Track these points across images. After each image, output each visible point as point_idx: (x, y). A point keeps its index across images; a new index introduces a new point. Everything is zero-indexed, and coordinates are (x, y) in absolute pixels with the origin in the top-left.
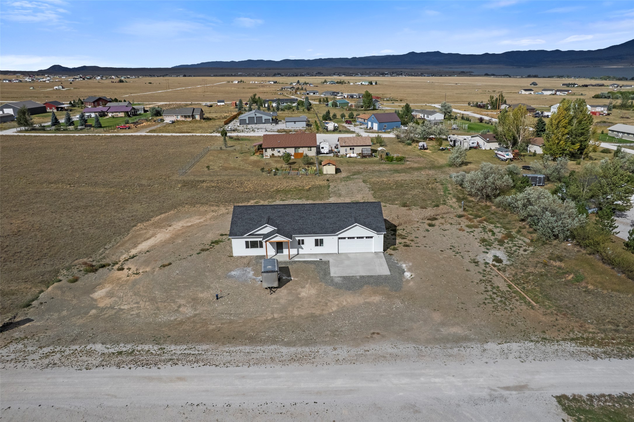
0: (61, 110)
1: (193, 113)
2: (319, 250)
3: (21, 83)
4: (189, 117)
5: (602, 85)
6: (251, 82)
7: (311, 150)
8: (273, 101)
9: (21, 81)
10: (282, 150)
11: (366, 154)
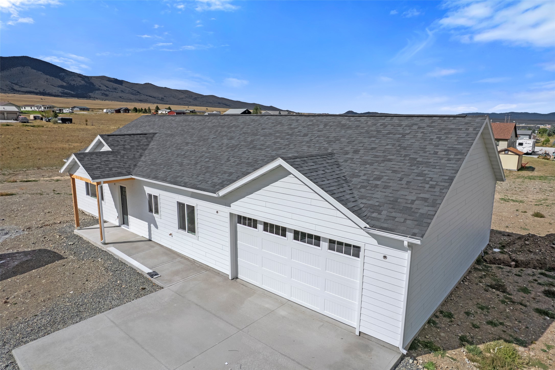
2: (178, 242)
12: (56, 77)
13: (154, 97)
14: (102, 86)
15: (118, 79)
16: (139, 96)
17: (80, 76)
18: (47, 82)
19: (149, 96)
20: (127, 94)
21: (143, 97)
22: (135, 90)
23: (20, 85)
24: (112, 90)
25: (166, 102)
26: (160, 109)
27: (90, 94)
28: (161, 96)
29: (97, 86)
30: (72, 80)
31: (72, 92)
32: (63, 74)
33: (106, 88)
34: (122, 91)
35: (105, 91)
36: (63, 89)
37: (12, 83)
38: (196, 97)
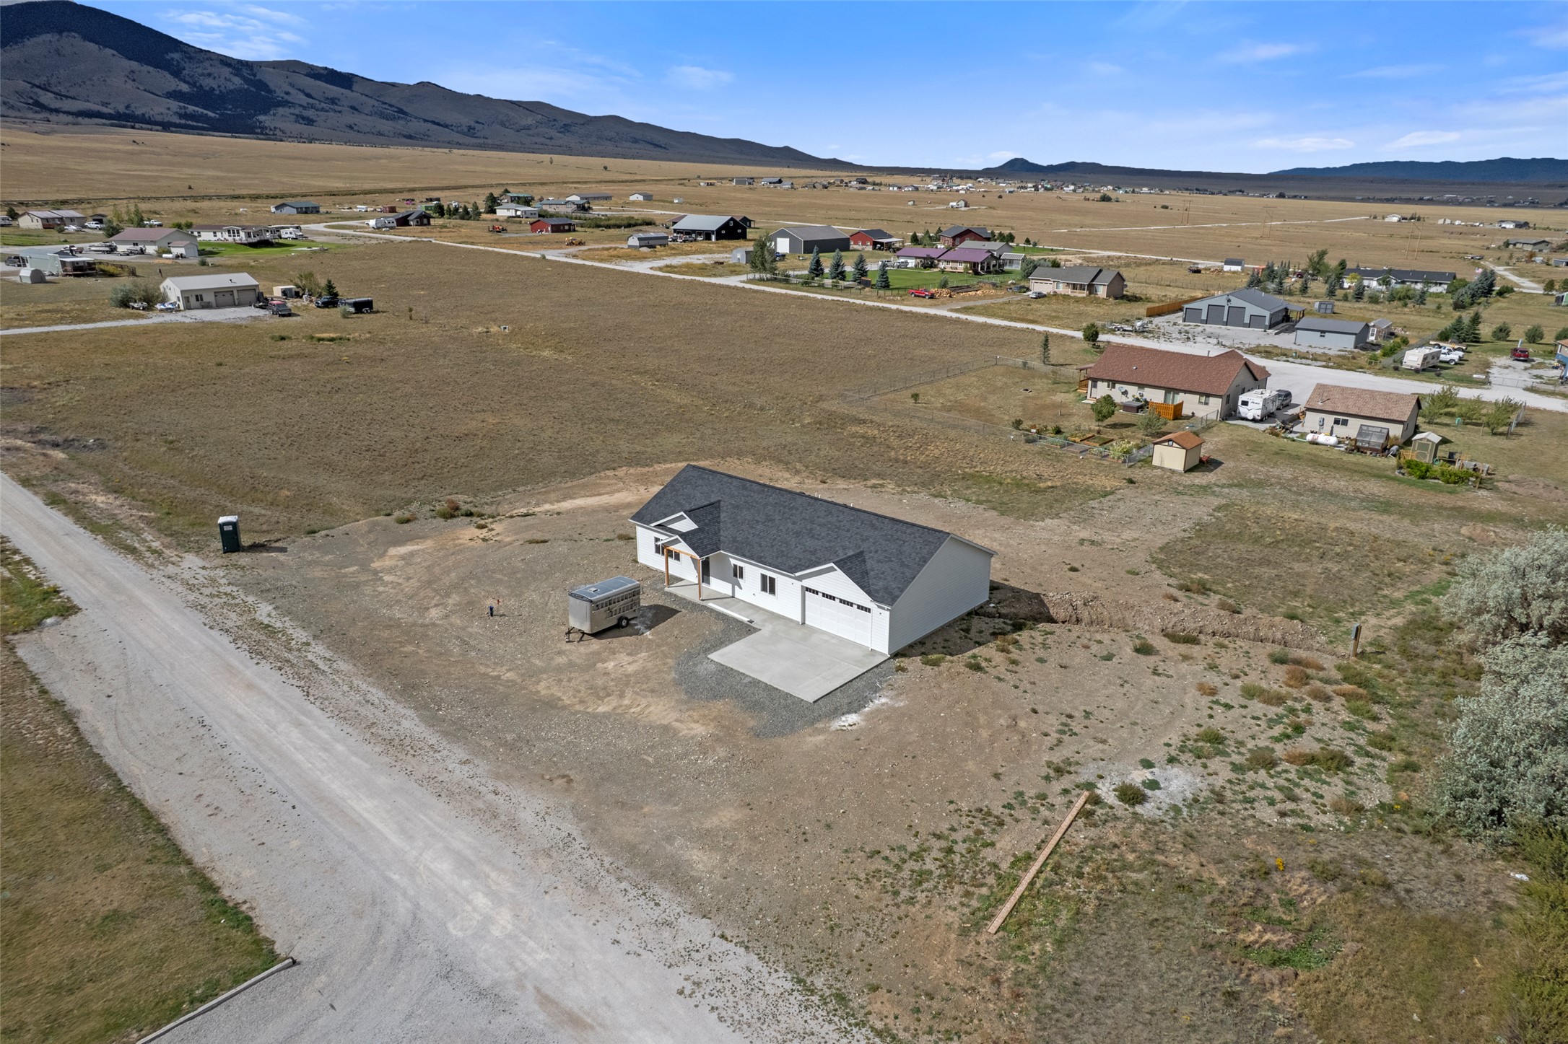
0: (880, 249)
1: (1093, 280)
2: (765, 600)
3: (916, 194)
4: (1082, 287)
6: (1441, 222)
7: (1206, 404)
8: (1372, 274)
9: (917, 189)
10: (1133, 391)
11: (1369, 443)
12: (157, 66)
13: (446, 126)
14: (293, 91)
15: (339, 70)
16: (402, 122)
17: (225, 61)
18: (134, 80)
19: (433, 122)
20: (370, 118)
21: (415, 126)
22: (390, 105)
23: (55, 89)
24: (323, 105)
25: (481, 141)
26: (499, 204)
27: (262, 118)
28: (466, 121)
29: (279, 93)
30: (202, 75)
31: (210, 114)
32: (176, 56)
33: (304, 97)
34: (353, 108)
35: (304, 108)
36: (182, 104)
37: (34, 85)
38: (569, 122)
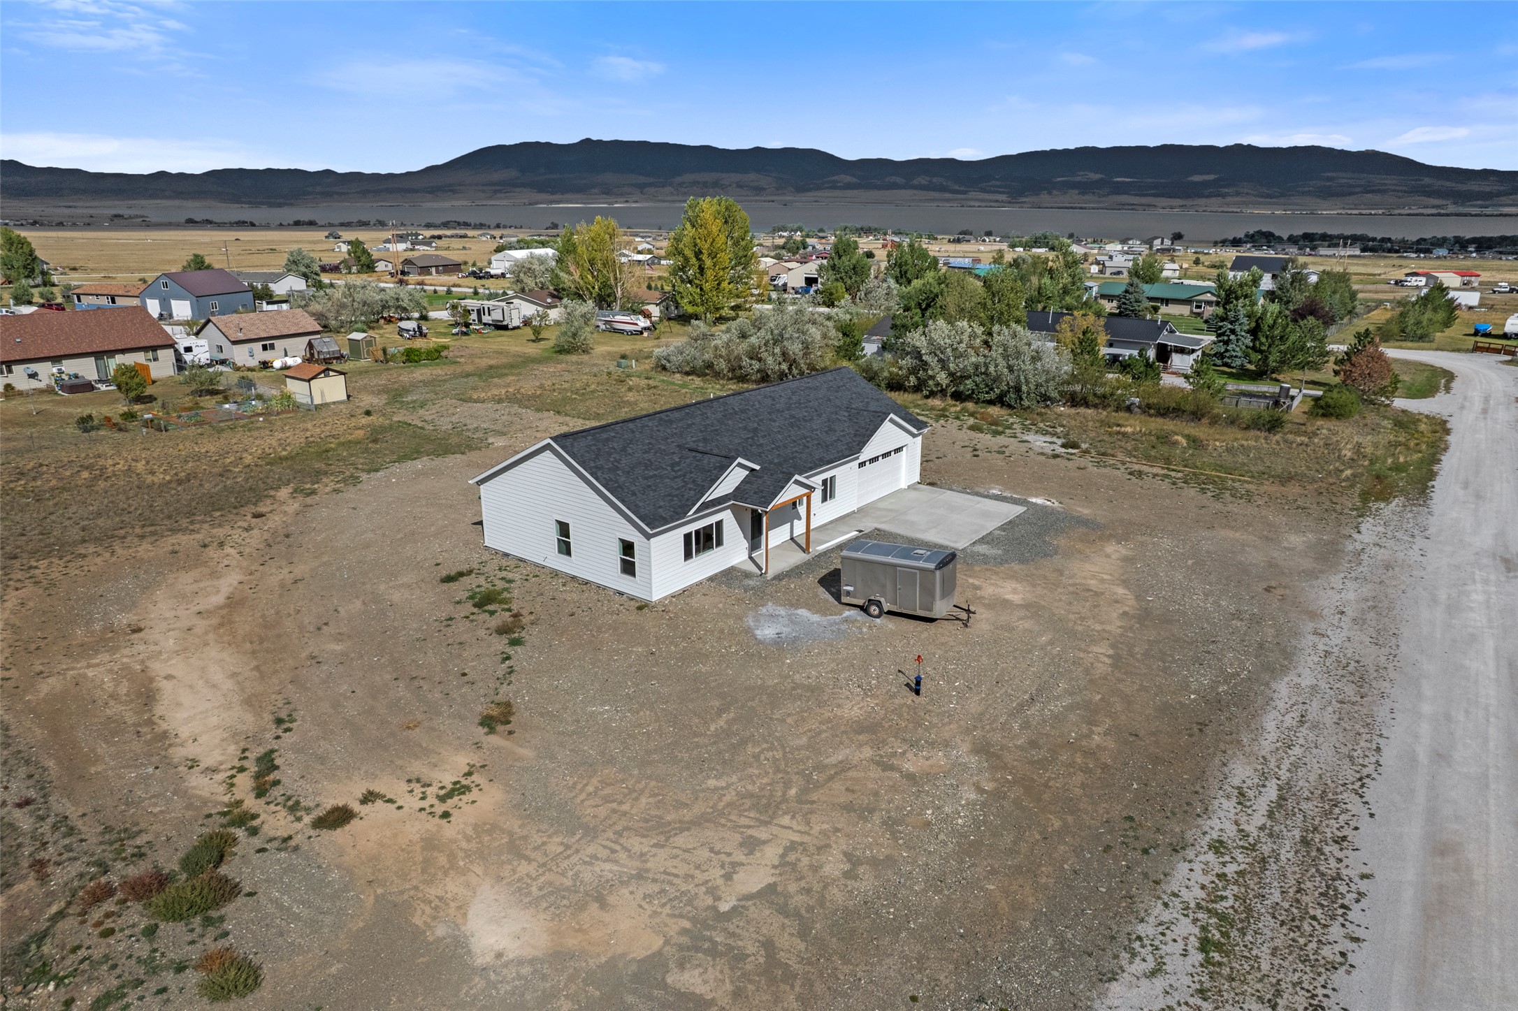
5: (465, 236)
11: (329, 353)
